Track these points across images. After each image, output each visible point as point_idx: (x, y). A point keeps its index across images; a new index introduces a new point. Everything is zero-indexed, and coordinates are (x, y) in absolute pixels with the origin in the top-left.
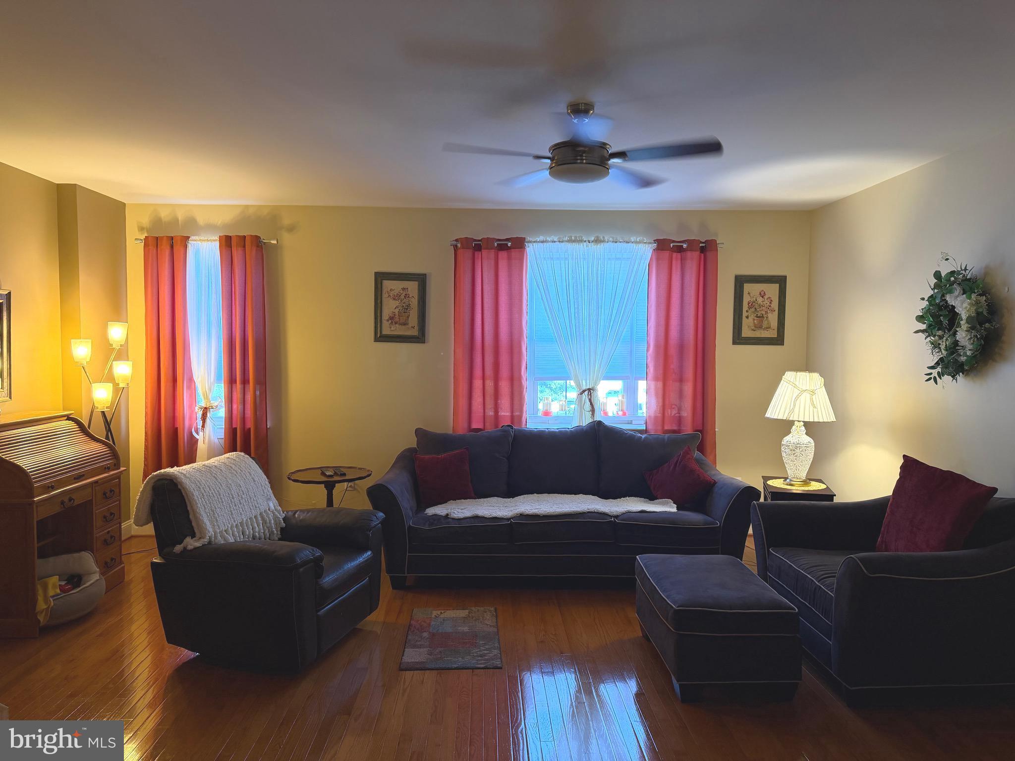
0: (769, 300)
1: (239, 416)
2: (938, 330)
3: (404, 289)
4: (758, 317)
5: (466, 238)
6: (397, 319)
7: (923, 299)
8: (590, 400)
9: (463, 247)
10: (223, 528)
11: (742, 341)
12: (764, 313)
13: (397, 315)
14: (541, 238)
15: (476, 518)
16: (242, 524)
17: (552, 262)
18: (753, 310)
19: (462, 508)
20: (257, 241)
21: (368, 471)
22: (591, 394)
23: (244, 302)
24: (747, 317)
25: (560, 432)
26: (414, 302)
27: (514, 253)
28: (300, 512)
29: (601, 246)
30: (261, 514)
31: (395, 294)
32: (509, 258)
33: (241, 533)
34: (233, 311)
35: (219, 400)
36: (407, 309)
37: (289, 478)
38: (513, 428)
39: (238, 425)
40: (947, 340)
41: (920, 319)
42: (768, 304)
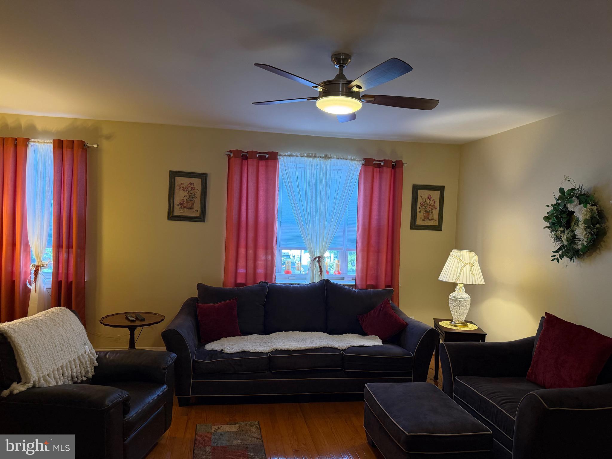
0: (433, 201)
1: (64, 274)
2: (560, 227)
3: (191, 184)
4: (426, 212)
5: (237, 150)
6: (187, 204)
7: (548, 206)
8: (319, 264)
9: (235, 156)
10: (46, 373)
11: (416, 227)
12: (430, 209)
13: (186, 201)
14: (289, 153)
15: (244, 353)
16: (62, 367)
17: (296, 170)
18: (423, 207)
19: (232, 343)
20: (82, 145)
21: (162, 316)
22: (320, 260)
23: (70, 189)
24: (420, 212)
25: (301, 287)
26: (198, 193)
27: (270, 162)
28: (110, 353)
29: (329, 161)
30: (78, 357)
31: (184, 187)
32: (267, 166)
33: (61, 375)
34: (62, 195)
35: (49, 261)
36: (193, 198)
37: (101, 323)
38: (267, 284)
39: (62, 278)
40: (568, 234)
41: (546, 219)
42: (433, 204)
